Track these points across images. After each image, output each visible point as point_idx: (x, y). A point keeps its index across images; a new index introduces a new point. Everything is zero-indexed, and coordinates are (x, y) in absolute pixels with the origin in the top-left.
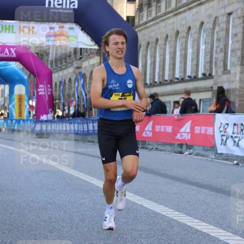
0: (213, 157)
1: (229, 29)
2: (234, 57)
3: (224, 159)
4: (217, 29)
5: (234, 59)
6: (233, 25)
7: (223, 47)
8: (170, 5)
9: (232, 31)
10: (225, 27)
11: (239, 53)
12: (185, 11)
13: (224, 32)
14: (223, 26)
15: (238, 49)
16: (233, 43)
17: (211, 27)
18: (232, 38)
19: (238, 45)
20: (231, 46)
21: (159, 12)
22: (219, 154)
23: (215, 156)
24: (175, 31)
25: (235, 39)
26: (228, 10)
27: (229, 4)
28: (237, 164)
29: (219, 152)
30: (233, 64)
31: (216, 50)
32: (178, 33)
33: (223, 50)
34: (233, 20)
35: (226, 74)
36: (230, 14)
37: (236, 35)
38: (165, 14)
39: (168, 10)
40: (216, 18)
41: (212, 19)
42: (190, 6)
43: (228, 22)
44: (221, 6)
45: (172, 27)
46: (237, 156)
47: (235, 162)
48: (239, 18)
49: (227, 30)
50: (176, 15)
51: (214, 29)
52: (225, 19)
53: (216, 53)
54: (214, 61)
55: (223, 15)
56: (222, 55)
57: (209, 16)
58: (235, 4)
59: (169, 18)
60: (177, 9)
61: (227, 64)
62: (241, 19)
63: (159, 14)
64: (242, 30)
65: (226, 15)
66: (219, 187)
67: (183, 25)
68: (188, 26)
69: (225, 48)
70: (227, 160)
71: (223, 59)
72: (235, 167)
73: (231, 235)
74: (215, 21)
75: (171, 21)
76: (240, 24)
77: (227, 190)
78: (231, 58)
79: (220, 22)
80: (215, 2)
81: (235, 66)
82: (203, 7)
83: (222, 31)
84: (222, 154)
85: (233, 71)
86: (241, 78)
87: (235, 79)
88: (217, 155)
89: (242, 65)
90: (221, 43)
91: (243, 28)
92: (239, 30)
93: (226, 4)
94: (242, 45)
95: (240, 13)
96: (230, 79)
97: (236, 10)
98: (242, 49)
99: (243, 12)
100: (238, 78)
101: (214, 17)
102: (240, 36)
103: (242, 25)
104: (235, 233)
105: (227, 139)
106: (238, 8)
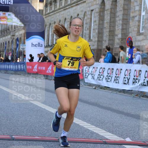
0: (83, 84)
1: (92, 18)
2: (94, 33)
3: (88, 85)
4: (86, 18)
5: (94, 34)
6: (94, 16)
7: (89, 28)
8: (61, 4)
9: (93, 19)
10: (90, 17)
11: (97, 31)
12: (69, 8)
13: (89, 20)
14: (89, 16)
15: (96, 29)
16: (94, 25)
17: (83, 17)
18: (93, 23)
19: (96, 27)
20: (93, 27)
21: (56, 8)
22: (86, 83)
23: (84, 84)
24: (64, 18)
25: (95, 23)
26: (92, 8)
27: (92, 5)
28: (95, 88)
29: (86, 82)
30: (93, 36)
31: (85, 29)
32: (65, 19)
33: (89, 29)
34: (94, 14)
35: (90, 41)
36: (92, 10)
37: (95, 21)
38: (59, 9)
39: (61, 7)
40: (85, 12)
41: (83, 13)
42: (72, 6)
43: (91, 15)
44: (88, 6)
45: (62, 16)
46: (95, 84)
47: (94, 87)
48: (97, 13)
49: (91, 19)
50: (65, 10)
51: (84, 18)
52: (90, 13)
53: (85, 30)
54: (84, 34)
55: (89, 11)
56: (88, 31)
57: (82, 11)
58: (95, 5)
59: (61, 11)
60: (65, 7)
61: (91, 36)
62: (98, 13)
63: (56, 9)
64: (98, 19)
65: (90, 11)
66: (85, 100)
67: (68, 15)
68: (71, 16)
69: (90, 28)
70: (90, 86)
71: (89, 34)
72: (94, 90)
73: (90, 125)
74: (85, 14)
75: (62, 13)
76: (97, 16)
77: (89, 101)
78: (93, 33)
79: (87, 14)
80: (85, 4)
81: (95, 38)
82: (79, 7)
83: (88, 19)
84: (87, 83)
85: (94, 40)
86: (98, 43)
87: (95, 44)
88: (85, 84)
89: (98, 37)
90: (87, 25)
91: (99, 18)
92: (97, 19)
93: (90, 5)
94: (99, 27)
95: (97, 10)
96: (92, 44)
97: (96, 9)
98: (99, 29)
99: (99, 10)
100: (96, 44)
101: (84, 12)
102: (97, 22)
103: (98, 16)
104: (93, 124)
105: (88, 75)
106: (96, 7)
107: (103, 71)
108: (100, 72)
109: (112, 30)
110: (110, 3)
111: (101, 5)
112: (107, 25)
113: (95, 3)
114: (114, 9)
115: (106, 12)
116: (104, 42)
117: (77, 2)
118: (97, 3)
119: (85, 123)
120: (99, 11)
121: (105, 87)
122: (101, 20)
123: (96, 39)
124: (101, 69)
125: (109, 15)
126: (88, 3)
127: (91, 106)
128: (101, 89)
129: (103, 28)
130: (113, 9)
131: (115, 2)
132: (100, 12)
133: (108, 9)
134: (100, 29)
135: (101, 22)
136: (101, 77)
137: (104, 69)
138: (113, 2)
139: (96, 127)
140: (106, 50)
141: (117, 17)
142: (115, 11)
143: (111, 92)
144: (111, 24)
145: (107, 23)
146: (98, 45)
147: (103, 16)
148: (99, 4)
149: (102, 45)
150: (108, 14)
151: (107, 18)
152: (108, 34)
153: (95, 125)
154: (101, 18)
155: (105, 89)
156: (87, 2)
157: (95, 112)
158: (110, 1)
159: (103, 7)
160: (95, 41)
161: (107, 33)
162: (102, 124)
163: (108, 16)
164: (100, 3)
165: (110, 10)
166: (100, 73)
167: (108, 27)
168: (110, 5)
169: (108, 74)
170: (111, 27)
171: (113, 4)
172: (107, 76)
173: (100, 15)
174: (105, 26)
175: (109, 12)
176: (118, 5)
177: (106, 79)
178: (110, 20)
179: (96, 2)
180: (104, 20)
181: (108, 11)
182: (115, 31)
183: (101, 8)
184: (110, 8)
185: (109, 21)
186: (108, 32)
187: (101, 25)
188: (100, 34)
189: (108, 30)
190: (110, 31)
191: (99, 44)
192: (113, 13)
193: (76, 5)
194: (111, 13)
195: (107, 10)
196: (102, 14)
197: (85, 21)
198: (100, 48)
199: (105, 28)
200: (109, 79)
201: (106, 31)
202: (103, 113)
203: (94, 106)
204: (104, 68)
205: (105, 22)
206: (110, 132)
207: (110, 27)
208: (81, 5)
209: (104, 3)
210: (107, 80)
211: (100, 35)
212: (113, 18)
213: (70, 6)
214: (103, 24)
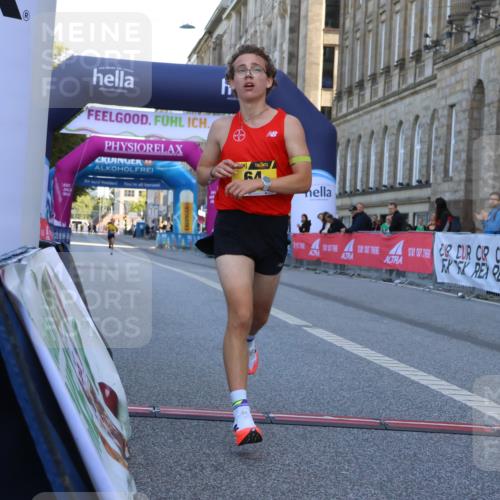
0: (432, 287)
1: (451, 125)
2: (457, 160)
3: (445, 290)
4: (436, 124)
5: (457, 163)
6: (456, 120)
7: (444, 147)
8: (376, 93)
9: (455, 126)
11: (464, 156)
13: (445, 128)
14: (444, 121)
15: (463, 151)
16: (456, 142)
17: (429, 121)
18: (455, 137)
19: (463, 146)
20: (454, 147)
21: (363, 101)
22: (440, 283)
23: (434, 286)
24: (383, 126)
25: (459, 138)
26: (451, 101)
27: (451, 94)
28: (463, 297)
29: (439, 280)
30: (455, 169)
31: (435, 152)
33: (444, 152)
34: (456, 115)
35: (448, 181)
36: (452, 106)
37: (459, 133)
38: (371, 105)
39: (375, 99)
40: (435, 110)
41: (430, 113)
42: (401, 96)
43: (450, 116)
44: (440, 96)
45: (378, 121)
46: (463, 287)
47: (460, 294)
48: (464, 111)
49: (449, 127)
51: (432, 124)
52: (446, 112)
53: (435, 155)
54: (432, 165)
55: (443, 108)
56: (442, 157)
57: (426, 108)
58: (459, 94)
59: (374, 110)
60: (385, 98)
61: (449, 169)
62: (467, 113)
63: (362, 105)
64: (467, 127)
65: (448, 107)
67: (393, 119)
68: (399, 121)
69: (446, 150)
70: (449, 291)
71: (443, 163)
72: (460, 300)
73: (456, 388)
74: (433, 115)
75: (377, 113)
76: (465, 119)
78: (453, 162)
79: (439, 116)
80: (433, 91)
81: (459, 172)
82: (418, 97)
83: (443, 126)
84: (443, 283)
85: (456, 178)
87: (459, 188)
88: (436, 285)
89: (467, 171)
90: (441, 142)
91: (470, 124)
92: (464, 126)
93: (448, 93)
94: (468, 145)
95: (465, 105)
96: (453, 188)
97: (460, 102)
98: (468, 150)
99: (469, 103)
100: (462, 186)
101: (432, 109)
102: (465, 134)
103: (468, 120)
105: (449, 264)
106: (463, 99)
107: (486, 255)
108: (479, 257)
111: (474, 93)
113: (458, 87)
115: (486, 109)
117: (414, 88)
118: (465, 87)
120: (469, 107)
121: (488, 293)
122: (476, 129)
123: (463, 176)
124: (480, 250)
125: (495, 116)
126: (443, 88)
127: (454, 341)
128: (478, 298)
129: (479, 150)
132: (472, 108)
133: (492, 103)
135: (474, 134)
136: (482, 271)
137: (486, 250)
139: (473, 392)
146: (467, 191)
147: (480, 120)
148: (469, 89)
150: (491, 114)
151: (490, 123)
152: (492, 164)
154: (476, 125)
155: (486, 299)
156: (438, 86)
159: (478, 96)
160: (460, 181)
163: (492, 118)
164: (471, 89)
165: (496, 105)
166: (479, 259)
167: (493, 146)
168: (497, 93)
169: (498, 262)
172: (496, 266)
173: (471, 118)
175: (494, 110)
177: (494, 274)
178: (498, 128)
179: (463, 84)
180: (482, 129)
181: (491, 106)
183: (474, 100)
184: (496, 99)
185: (495, 130)
189: (493, 153)
190: (497, 157)
191: (470, 188)
193: (413, 94)
195: (489, 105)
196: (476, 115)
197: (434, 131)
203: (462, 342)
204: (487, 248)
207: (497, 145)
208: (423, 94)
209: (483, 88)
213: (397, 97)
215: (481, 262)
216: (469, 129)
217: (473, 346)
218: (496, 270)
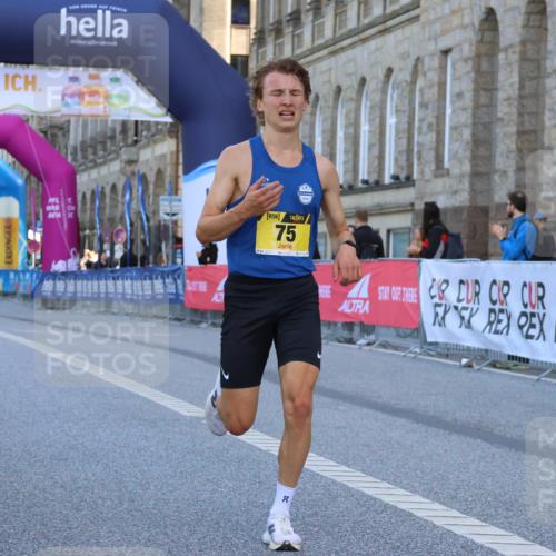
0: (418, 350)
1: (445, 83)
2: (457, 141)
3: (440, 355)
4: (420, 83)
5: (457, 144)
6: (453, 75)
7: (434, 121)
8: (321, 32)
9: (452, 86)
10: (436, 79)
11: (467, 134)
12: (353, 45)
13: (436, 88)
14: (433, 76)
15: (466, 125)
16: (453, 112)
17: (409, 78)
18: (452, 102)
19: (466, 117)
20: (451, 120)
21: (300, 46)
22: (431, 344)
23: (422, 348)
24: (334, 87)
25: (459, 104)
26: (444, 44)
27: (444, 33)
28: (469, 366)
29: (429, 340)
30: (454, 156)
31: (420, 128)
32: (339, 90)
33: (434, 127)
34: (453, 65)
35: (442, 176)
36: (446, 52)
37: (459, 95)
38: (313, 51)
39: (319, 42)
40: (418, 59)
41: (410, 63)
42: (362, 36)
43: (443, 68)
44: (427, 35)
45: (326, 77)
46: (469, 349)
47: (464, 361)
48: (466, 60)
49: (442, 86)
50: (334, 53)
51: (414, 82)
52: (436, 62)
53: (420, 133)
54: (415, 150)
55: (432, 55)
56: (431, 137)
57: (405, 56)
58: (457, 32)
59: (320, 59)
60: (336, 41)
61: (443, 156)
62: (471, 63)
63: (298, 52)
64: (472, 86)
65: (439, 54)
66: (432, 413)
67: (350, 75)
68: (359, 77)
69: (438, 124)
70: (447, 356)
71: (434, 145)
72: (464, 371)
74: (415, 67)
75: (323, 65)
76: (468, 73)
78: (450, 143)
79: (426, 68)
80: (414, 28)
81: (460, 161)
82: (390, 38)
83: (432, 85)
84: (436, 344)
85: (455, 171)
86: (472, 184)
87: (461, 186)
88: (426, 347)
89: (474, 159)
90: (429, 112)
91: (476, 81)
92: (467, 86)
93: (439, 32)
94: (474, 116)
95: (468, 50)
96: (451, 186)
97: (459, 45)
98: (474, 124)
99: (474, 48)
100: (466, 185)
101: (413, 57)
102: (468, 98)
103: (472, 75)
104: (467, 512)
105: (446, 312)
106: (463, 40)
107: (505, 296)
108: (494, 299)
109: (528, 126)
110: (520, 20)
111: (482, 30)
112: (506, 110)
113: (456, 21)
114: (533, 43)
115: (501, 56)
116: (496, 177)
117: (385, 22)
118: (467, 20)
119: (437, 506)
120: (473, 54)
121: (511, 358)
122: (484, 90)
123: (467, 167)
124: (495, 288)
125: (516, 67)
126: (431, 23)
127: (454, 437)
128: (494, 366)
129: (490, 123)
130: (529, 46)
131: (539, 17)
132: (478, 56)
133: (511, 46)
134: (481, 128)
135: (483, 99)
136: (500, 322)
137: (506, 288)
138: (533, 17)
139: (485, 521)
140: (510, 208)
141: (549, 76)
142: (538, 53)
143: (536, 378)
144: (523, 106)
145: (508, 99)
146: (473, 191)
147: (493, 74)
148: (473, 24)
149: (489, 192)
150: (510, 64)
151: (508, 79)
152: (513, 146)
153: (478, 516)
154: (485, 83)
155: (508, 369)
156: (423, 19)
157: (473, 461)
158: (520, 14)
159: (488, 36)
160: (462, 176)
161: (508, 142)
162: (507, 509)
163: (511, 72)
164: (477, 23)
165: (518, 49)
166: (494, 303)
167: (515, 117)
168: (520, 30)
169: (525, 306)
170: (526, 117)
171: (531, 23)
172: (524, 314)
173: (478, 70)
174: (500, 115)
175: (514, 57)
176: (550, 26)
177: (521, 327)
178: (522, 87)
179: (463, 15)
180: (496, 89)
181: (510, 51)
182: (543, 131)
183: (481, 42)
184: (517, 39)
185: (517, 92)
186: (514, 138)
187: (485, 109)
188: (481, 144)
189: (513, 129)
190: (520, 133)
191: (479, 186)
192: (532, 61)
193: (382, 32)
194: (524, 58)
195: (506, 49)
196: (485, 66)
197: (417, 94)
198: (481, 201)
199: (502, 120)
200: (533, 326)
201: (505, 135)
202: (509, 464)
203: (468, 439)
204: (506, 283)
205: (501, 95)
206: (541, 544)
207: (520, 115)
208: (398, 34)
209: (496, 21)
210: (525, 329)
211: (482, 151)
212: (532, 79)
213: (355, 38)
214: (492, 105)
215: (497, 307)
216: (476, 91)
217: (486, 445)
218: (523, 320)
